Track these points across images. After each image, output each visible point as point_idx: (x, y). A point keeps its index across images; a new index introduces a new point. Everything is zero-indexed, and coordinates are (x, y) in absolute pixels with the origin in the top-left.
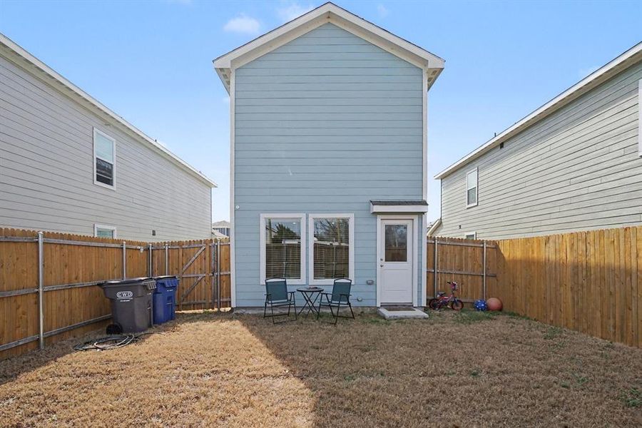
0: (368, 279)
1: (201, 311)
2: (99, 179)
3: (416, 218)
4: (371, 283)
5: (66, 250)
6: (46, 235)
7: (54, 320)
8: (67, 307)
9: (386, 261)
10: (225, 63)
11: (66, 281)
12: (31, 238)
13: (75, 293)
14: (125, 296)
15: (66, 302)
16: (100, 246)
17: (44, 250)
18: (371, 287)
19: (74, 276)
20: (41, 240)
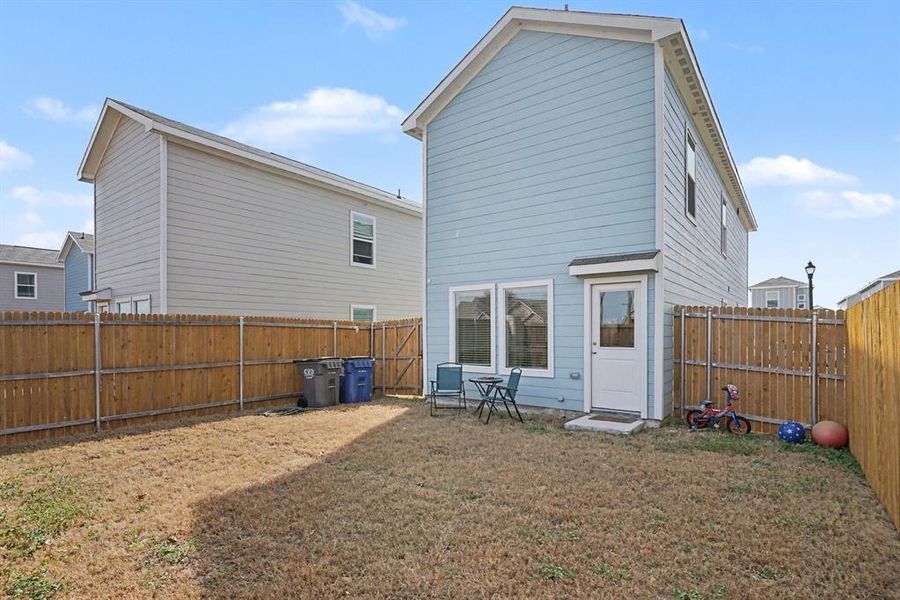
0: (571, 371)
1: (412, 397)
2: (356, 259)
3: (644, 279)
4: (577, 377)
5: (268, 331)
6: (246, 319)
7: (256, 390)
8: (269, 379)
9: (601, 345)
10: (412, 124)
11: (269, 357)
12: (234, 322)
13: (278, 369)
14: (309, 373)
15: (269, 376)
16: (306, 327)
17: (244, 331)
18: (575, 384)
19: (277, 354)
20: (242, 323)
